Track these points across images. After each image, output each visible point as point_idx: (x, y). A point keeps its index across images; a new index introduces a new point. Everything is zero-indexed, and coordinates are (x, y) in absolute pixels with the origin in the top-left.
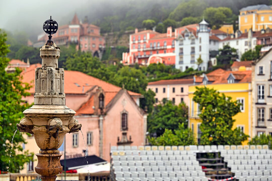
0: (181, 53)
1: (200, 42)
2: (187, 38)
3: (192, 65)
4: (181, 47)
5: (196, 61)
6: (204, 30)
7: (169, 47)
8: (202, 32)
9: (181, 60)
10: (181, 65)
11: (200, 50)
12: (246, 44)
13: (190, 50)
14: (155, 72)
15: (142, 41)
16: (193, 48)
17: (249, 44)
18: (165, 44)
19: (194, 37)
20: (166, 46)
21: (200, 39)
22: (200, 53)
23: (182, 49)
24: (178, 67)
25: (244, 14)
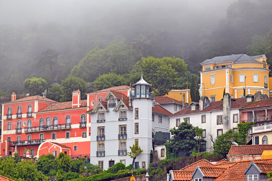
0: (101, 137)
1: (137, 117)
2: (111, 109)
3: (122, 158)
4: (101, 125)
5: (129, 151)
6: (143, 96)
7: (76, 126)
8: (140, 98)
9: (101, 149)
10: (101, 159)
11: (137, 132)
12: (220, 120)
13: (117, 132)
14: (52, 172)
15: (24, 116)
16: (123, 128)
17: (224, 121)
18: (69, 121)
19: (126, 108)
20: (70, 124)
21: (137, 112)
22: (136, 136)
23: (102, 129)
24: (94, 161)
25: (209, 70)
